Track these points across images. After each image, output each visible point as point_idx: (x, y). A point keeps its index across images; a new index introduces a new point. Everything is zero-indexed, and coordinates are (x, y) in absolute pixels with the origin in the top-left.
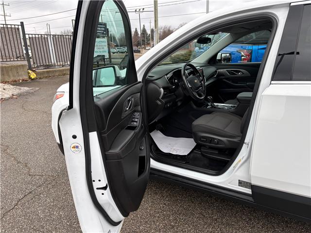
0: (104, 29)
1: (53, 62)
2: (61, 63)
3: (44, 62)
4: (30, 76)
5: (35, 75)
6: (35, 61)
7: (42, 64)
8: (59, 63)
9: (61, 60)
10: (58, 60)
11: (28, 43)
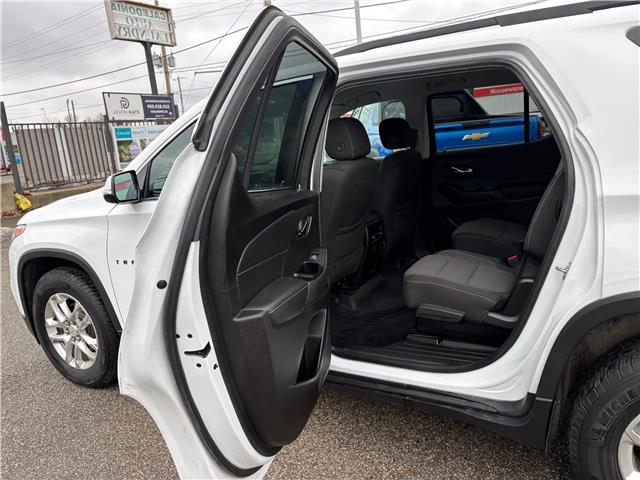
0: (168, 107)
1: (65, 174)
2: (83, 177)
3: (48, 176)
4: (18, 206)
5: (29, 203)
6: (29, 176)
7: (43, 181)
8: (78, 178)
9: (82, 171)
10: (77, 172)
11: (14, 142)
